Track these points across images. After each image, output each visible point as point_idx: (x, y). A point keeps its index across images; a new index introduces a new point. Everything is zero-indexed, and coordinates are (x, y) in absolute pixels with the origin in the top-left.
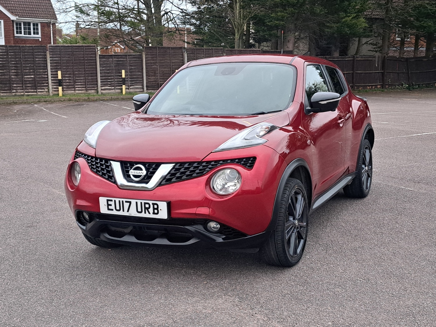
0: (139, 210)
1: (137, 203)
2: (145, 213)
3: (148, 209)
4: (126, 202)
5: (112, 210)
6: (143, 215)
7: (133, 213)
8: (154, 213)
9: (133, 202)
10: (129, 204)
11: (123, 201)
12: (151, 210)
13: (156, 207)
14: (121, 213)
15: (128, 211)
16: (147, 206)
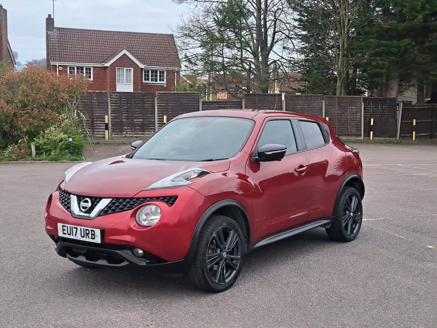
0: (83, 235)
1: (81, 229)
2: (86, 238)
3: (88, 234)
4: (74, 228)
5: (66, 234)
6: (85, 239)
7: (79, 237)
8: (92, 238)
9: (79, 227)
10: (76, 229)
11: (72, 227)
12: (90, 235)
13: (93, 233)
14: (71, 237)
15: (75, 236)
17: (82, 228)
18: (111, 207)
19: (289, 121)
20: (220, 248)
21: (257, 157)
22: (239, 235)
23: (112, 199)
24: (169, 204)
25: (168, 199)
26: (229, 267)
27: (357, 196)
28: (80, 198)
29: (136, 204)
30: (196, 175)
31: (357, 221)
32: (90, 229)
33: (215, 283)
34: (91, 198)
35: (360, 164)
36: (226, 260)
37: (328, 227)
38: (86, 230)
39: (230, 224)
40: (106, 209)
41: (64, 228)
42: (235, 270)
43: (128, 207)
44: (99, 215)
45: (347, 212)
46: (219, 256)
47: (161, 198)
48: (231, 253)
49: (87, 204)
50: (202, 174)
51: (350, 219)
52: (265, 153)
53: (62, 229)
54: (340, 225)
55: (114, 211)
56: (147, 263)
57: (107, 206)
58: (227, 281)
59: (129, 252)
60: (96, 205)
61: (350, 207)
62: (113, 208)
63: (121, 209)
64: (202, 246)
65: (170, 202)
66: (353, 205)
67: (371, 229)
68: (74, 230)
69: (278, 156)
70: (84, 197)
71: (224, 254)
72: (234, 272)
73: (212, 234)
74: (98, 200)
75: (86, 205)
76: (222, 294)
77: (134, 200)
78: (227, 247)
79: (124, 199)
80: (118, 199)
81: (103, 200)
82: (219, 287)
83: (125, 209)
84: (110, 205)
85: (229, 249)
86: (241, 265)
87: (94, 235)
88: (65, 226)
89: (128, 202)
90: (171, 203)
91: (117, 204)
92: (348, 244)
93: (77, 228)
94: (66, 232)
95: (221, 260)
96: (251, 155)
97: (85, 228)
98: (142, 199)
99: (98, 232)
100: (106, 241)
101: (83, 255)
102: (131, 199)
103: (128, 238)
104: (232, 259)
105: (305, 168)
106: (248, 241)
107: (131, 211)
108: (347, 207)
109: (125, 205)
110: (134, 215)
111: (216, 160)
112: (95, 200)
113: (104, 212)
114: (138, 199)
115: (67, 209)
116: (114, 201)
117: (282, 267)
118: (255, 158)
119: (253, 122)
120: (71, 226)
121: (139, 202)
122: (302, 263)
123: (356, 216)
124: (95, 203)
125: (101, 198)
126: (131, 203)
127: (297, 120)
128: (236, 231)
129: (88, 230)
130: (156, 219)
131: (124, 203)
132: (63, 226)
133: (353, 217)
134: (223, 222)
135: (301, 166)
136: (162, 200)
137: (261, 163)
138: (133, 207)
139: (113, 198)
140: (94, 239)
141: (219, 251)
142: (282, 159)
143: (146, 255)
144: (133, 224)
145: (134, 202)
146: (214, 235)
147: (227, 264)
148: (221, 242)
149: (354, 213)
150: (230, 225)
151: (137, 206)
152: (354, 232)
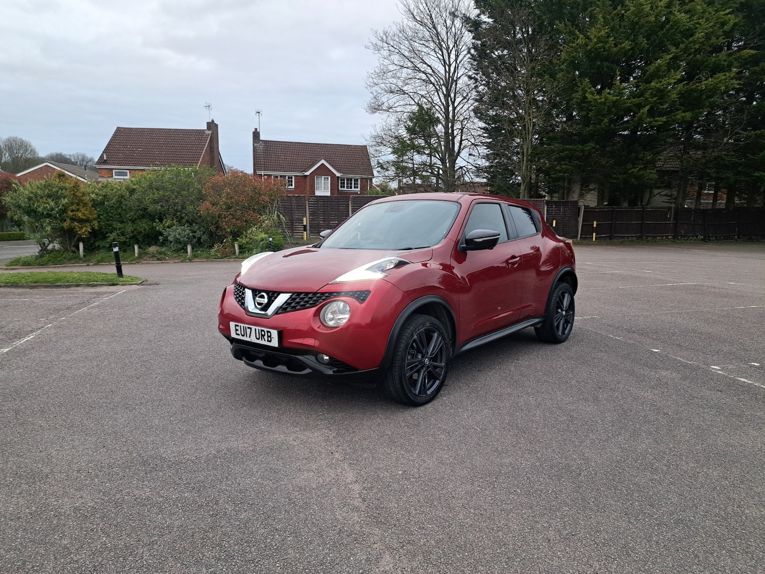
0: (258, 337)
2: (262, 340)
4: (248, 328)
5: (239, 335)
6: (260, 342)
7: (253, 339)
8: (268, 341)
9: (253, 328)
10: (250, 330)
12: (266, 337)
13: (269, 334)
14: (244, 338)
16: (263, 333)
17: (257, 328)
18: (291, 303)
19: (498, 205)
20: (422, 353)
21: (465, 245)
22: (443, 338)
23: (291, 294)
24: (360, 300)
25: (359, 295)
26: (432, 376)
27: (570, 294)
28: (256, 292)
29: (321, 301)
30: (392, 266)
31: (569, 320)
32: (266, 330)
33: (415, 394)
34: (267, 292)
35: (573, 257)
36: (428, 367)
37: (539, 326)
38: (262, 330)
39: (433, 324)
40: (284, 306)
41: (237, 328)
42: (438, 380)
43: (311, 304)
44: (277, 312)
45: (560, 311)
46: (421, 362)
47: (351, 293)
48: (434, 359)
49: (263, 299)
50: (400, 264)
51: (562, 318)
52: (474, 240)
53: (234, 329)
54: (552, 324)
55: (294, 309)
56: (334, 372)
57: (286, 302)
58: (429, 392)
59: (312, 358)
60: (273, 301)
61: (563, 304)
62: (293, 305)
63: (302, 305)
64: (401, 350)
65: (362, 298)
66: (566, 302)
67: (579, 328)
68: (248, 331)
69: (490, 243)
70: (260, 291)
71: (427, 361)
72: (437, 382)
73: (412, 336)
74: (275, 295)
75: (262, 301)
76: (422, 408)
77: (318, 295)
78: (430, 352)
79: (307, 294)
80: (299, 294)
81: (281, 294)
82: (419, 400)
83: (307, 305)
84: (289, 301)
85: (432, 354)
86: (446, 373)
87: (270, 336)
88: (238, 326)
89: (311, 298)
90: (362, 300)
91: (297, 300)
92: (559, 346)
93: (251, 328)
94: (239, 332)
95: (422, 368)
96: (457, 243)
97: (260, 328)
98: (327, 295)
99: (274, 333)
100: (285, 344)
101: (260, 359)
102: (315, 294)
103: (310, 341)
104: (436, 367)
105: (518, 259)
106: (454, 344)
107: (314, 309)
108: (559, 305)
109: (307, 302)
110: (317, 314)
111: (416, 248)
112: (273, 295)
113: (282, 309)
114: (323, 294)
115: (241, 305)
116: (294, 297)
117: (490, 374)
118: (462, 246)
119: (459, 205)
120: (245, 325)
121: (324, 298)
122: (513, 369)
123: (568, 316)
124: (273, 299)
125: (279, 293)
126: (315, 298)
127: (507, 205)
128: (440, 334)
129: (264, 331)
130: (344, 319)
131: (306, 299)
132: (236, 325)
133: (565, 316)
134: (426, 321)
135: (513, 257)
136: (351, 295)
137: (469, 252)
138: (317, 304)
139: (294, 293)
140: (270, 341)
141: (420, 357)
142: (494, 248)
143: (332, 362)
144: (316, 326)
145: (318, 297)
146: (415, 337)
147: (429, 372)
148: (423, 347)
149: (566, 311)
150: (433, 326)
151: (321, 302)
152: (566, 332)
